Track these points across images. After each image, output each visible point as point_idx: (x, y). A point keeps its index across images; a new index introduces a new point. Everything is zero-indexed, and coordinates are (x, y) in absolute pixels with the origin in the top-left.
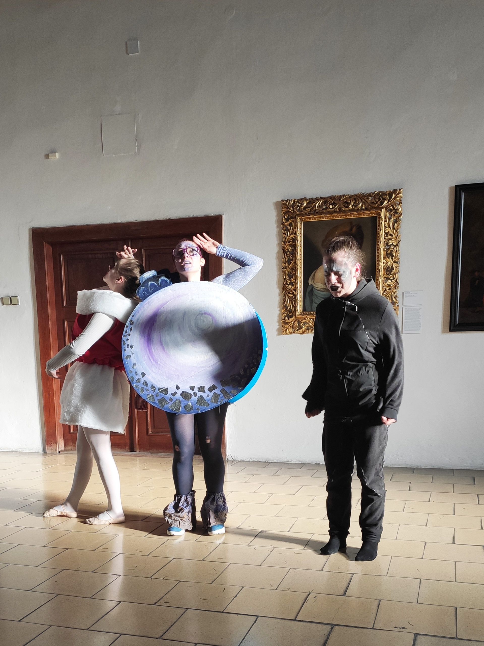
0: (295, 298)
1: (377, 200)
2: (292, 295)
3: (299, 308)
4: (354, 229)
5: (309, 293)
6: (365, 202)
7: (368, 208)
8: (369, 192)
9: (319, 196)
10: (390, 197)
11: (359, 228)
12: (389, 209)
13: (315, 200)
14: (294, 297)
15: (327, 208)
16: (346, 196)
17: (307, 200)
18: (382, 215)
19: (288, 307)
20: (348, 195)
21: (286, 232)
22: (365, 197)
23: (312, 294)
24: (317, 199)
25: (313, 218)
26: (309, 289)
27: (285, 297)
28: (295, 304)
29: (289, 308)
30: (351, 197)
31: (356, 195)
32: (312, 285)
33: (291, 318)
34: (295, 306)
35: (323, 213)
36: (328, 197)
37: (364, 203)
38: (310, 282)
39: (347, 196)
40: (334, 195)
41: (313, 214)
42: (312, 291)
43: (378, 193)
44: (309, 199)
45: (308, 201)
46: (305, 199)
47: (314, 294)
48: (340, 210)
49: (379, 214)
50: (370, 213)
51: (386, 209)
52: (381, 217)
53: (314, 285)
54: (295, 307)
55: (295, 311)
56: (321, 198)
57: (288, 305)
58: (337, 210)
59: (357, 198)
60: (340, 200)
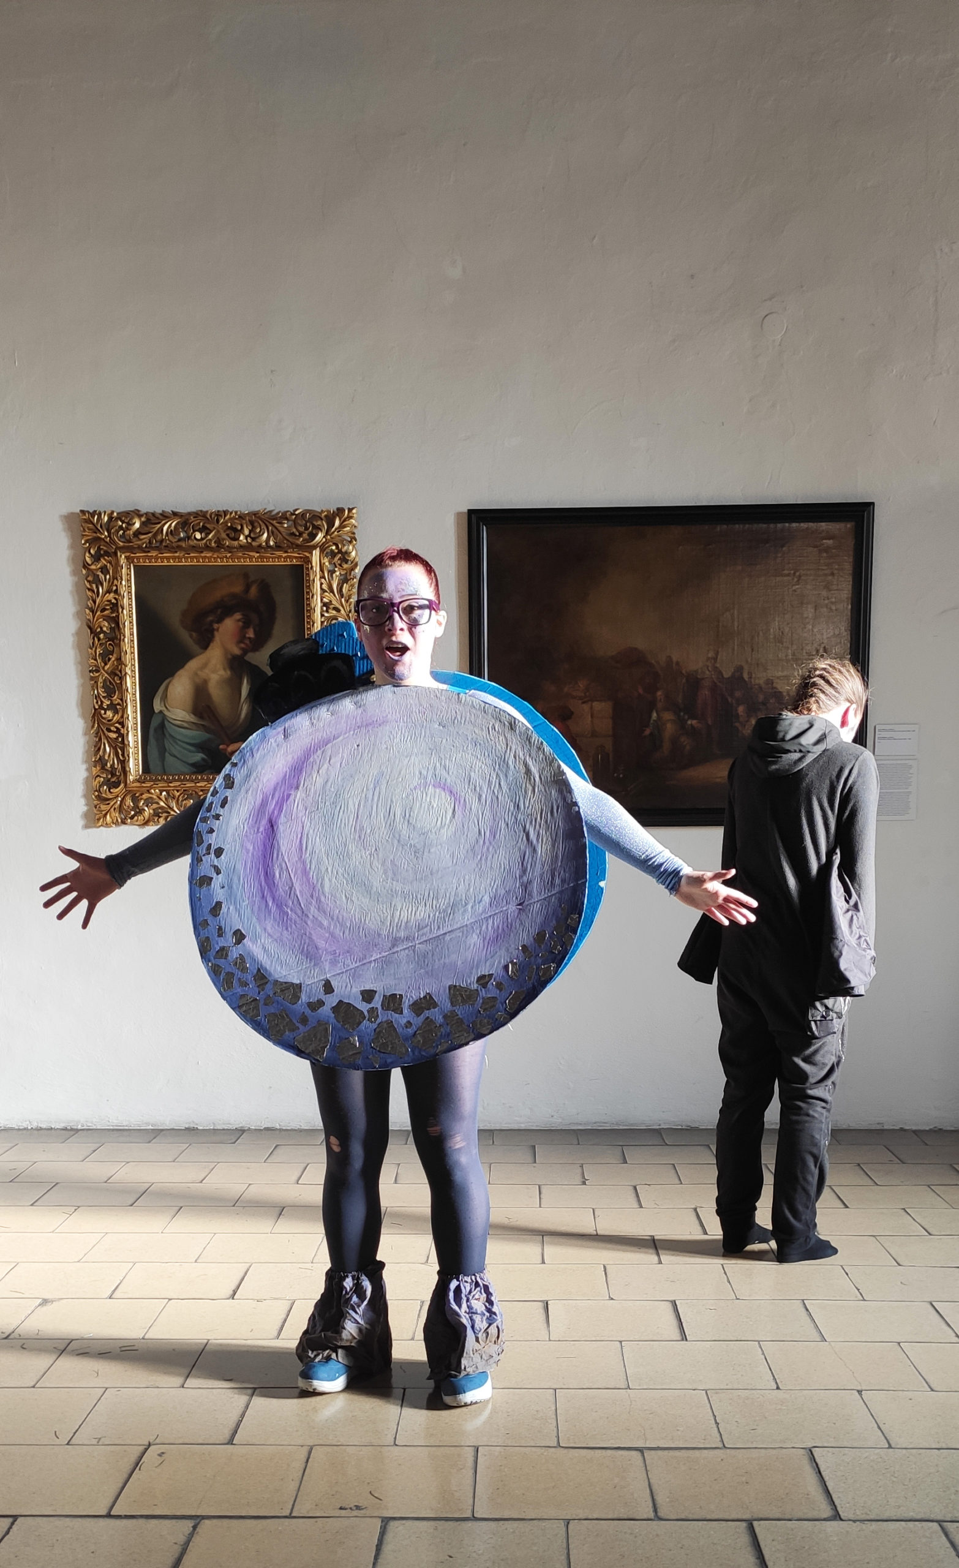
0: (123, 742)
1: (302, 529)
2: (113, 736)
3: (135, 765)
4: (254, 591)
5: (155, 730)
6: (274, 530)
7: (282, 545)
8: (284, 509)
9: (168, 510)
10: (331, 524)
11: (265, 588)
12: (327, 550)
13: (160, 517)
14: (120, 739)
15: (189, 538)
16: (231, 513)
17: (142, 516)
18: (314, 564)
19: (107, 761)
20: (236, 513)
21: (94, 586)
22: (274, 519)
23: (164, 735)
24: (165, 516)
25: (156, 558)
26: (155, 722)
27: (100, 739)
28: (123, 755)
29: (109, 765)
30: (241, 517)
31: (255, 514)
32: (161, 712)
33: (116, 788)
34: (124, 761)
35: (180, 548)
36: (189, 514)
37: (273, 532)
38: (157, 706)
39: (234, 514)
40: (204, 510)
41: (157, 548)
42: (162, 726)
43: (303, 515)
44: (146, 514)
45: (143, 519)
46: (137, 513)
47: (167, 735)
48: (220, 545)
49: (308, 561)
50: (286, 558)
51: (322, 551)
52: (312, 567)
53: (166, 713)
54: (124, 763)
55: (125, 771)
56: (175, 514)
57: (106, 758)
58: (213, 545)
59: (257, 520)
60: (218, 521)
